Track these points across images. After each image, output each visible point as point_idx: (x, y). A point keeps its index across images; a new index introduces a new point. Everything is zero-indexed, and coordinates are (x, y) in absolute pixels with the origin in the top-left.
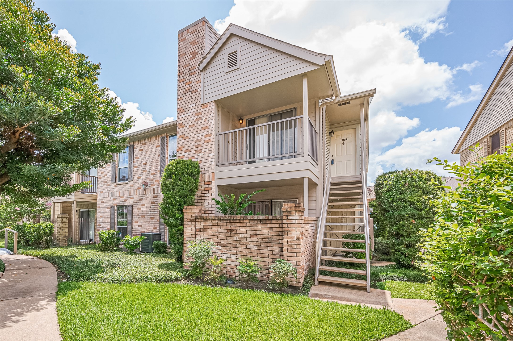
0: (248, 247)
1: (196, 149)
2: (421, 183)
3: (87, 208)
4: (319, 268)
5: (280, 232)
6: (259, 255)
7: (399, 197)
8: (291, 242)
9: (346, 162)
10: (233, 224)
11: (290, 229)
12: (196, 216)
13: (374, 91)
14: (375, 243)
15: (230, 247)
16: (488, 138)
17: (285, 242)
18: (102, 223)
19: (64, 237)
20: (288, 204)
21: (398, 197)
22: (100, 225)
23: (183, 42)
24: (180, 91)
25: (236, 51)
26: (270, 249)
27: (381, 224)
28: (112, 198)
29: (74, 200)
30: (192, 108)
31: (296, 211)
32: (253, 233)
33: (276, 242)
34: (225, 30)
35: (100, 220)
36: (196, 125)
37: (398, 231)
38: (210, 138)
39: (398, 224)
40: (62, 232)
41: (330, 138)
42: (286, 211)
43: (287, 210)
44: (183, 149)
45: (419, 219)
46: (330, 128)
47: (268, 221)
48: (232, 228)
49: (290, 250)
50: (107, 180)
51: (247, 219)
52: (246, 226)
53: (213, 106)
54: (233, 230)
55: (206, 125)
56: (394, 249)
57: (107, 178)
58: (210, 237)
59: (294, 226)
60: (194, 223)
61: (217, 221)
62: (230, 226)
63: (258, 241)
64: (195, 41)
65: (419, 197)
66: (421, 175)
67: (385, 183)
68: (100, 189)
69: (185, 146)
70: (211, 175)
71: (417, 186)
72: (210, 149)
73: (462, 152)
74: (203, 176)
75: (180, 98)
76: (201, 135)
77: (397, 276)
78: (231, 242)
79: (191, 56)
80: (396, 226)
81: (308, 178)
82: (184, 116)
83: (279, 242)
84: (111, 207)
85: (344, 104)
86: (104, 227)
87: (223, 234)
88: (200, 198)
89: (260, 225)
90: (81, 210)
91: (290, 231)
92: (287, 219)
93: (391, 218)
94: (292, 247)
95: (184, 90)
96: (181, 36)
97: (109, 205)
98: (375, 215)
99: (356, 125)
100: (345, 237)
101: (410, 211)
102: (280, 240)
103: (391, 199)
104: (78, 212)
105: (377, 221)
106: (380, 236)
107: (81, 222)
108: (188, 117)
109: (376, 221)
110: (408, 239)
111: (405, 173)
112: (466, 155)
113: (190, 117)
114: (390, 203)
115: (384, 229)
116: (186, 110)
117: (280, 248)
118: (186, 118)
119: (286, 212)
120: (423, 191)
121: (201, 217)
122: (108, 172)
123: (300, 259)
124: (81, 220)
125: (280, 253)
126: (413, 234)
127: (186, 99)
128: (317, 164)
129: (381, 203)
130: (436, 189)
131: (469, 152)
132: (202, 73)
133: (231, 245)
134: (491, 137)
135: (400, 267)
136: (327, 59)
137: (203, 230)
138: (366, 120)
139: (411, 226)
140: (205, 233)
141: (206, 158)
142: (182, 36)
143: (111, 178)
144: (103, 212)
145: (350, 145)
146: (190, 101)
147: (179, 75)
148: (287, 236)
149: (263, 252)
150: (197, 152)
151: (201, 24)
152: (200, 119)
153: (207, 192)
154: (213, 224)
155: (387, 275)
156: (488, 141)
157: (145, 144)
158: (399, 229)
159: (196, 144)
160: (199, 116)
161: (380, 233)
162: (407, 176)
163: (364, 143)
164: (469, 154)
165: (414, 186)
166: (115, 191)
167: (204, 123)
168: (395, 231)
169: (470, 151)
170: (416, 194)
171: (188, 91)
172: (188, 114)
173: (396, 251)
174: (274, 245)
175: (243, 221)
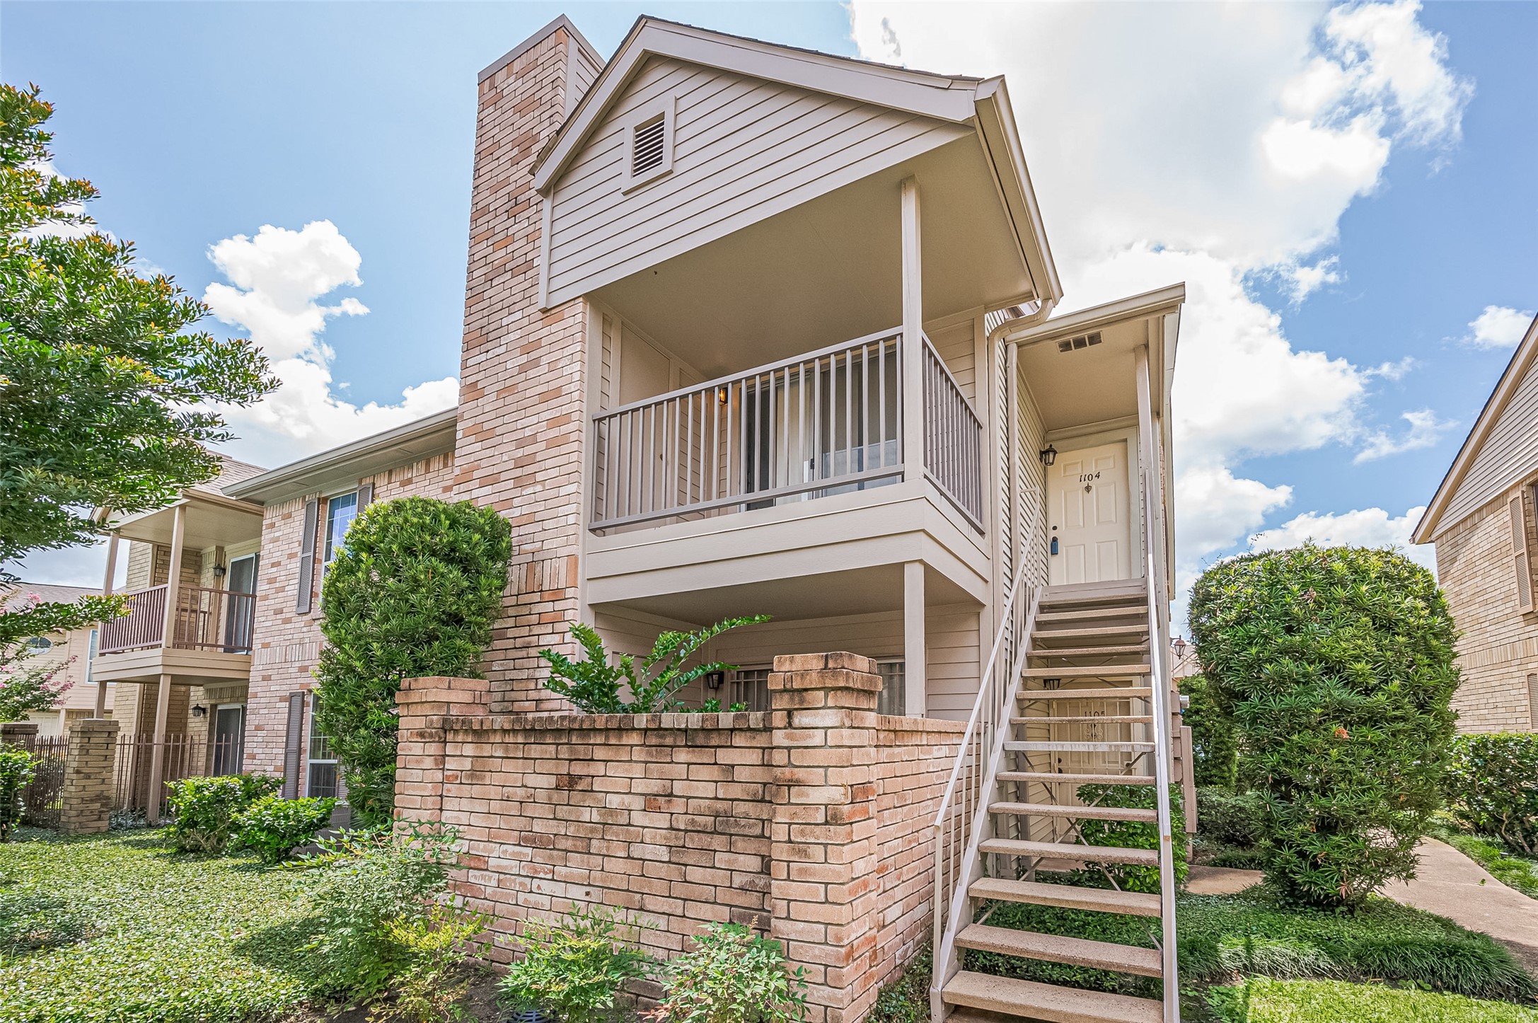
0: (636, 851)
1: (518, 472)
2: (1364, 588)
3: (238, 702)
4: (955, 940)
5: (765, 784)
6: (679, 889)
7: (1283, 643)
8: (802, 833)
9: (1099, 547)
10: (582, 752)
11: (800, 774)
12: (445, 721)
13: (1177, 292)
14: (1200, 803)
15: (567, 851)
16: (1524, 489)
17: (780, 833)
18: (260, 751)
19: (92, 801)
20: (792, 661)
21: (1280, 641)
22: (253, 757)
23: (491, 109)
24: (476, 274)
25: (662, 116)
26: (721, 861)
27: (1217, 743)
28: (298, 664)
29: (159, 670)
30: (512, 327)
31: (827, 690)
32: (655, 790)
33: (747, 831)
34: (624, 43)
35: (255, 739)
36: (520, 387)
37: (1283, 769)
38: (564, 429)
39: (1282, 745)
40: (84, 782)
41: (1045, 469)
42: (785, 691)
43: (788, 686)
44: (476, 474)
45: (1364, 723)
46: (1045, 440)
47: (714, 735)
48: (577, 769)
49: (801, 871)
50: (284, 605)
51: (634, 729)
52: (631, 761)
53: (580, 315)
54: (580, 777)
55: (553, 385)
56: (1270, 836)
57: (286, 599)
58: (495, 807)
59: (819, 757)
60: (433, 749)
61: (520, 739)
62: (571, 760)
63: (675, 825)
64: (531, 100)
65: (1360, 642)
66: (1361, 562)
67: (1230, 591)
68: (261, 636)
69: (483, 463)
70: (562, 565)
71: (1350, 602)
72: (564, 470)
73: (1441, 536)
74: (538, 569)
75: (474, 297)
76: (535, 419)
77: (1289, 952)
78: (572, 829)
79: (516, 151)
80: (1275, 750)
81: (922, 568)
82: (483, 357)
83: (758, 831)
84: (292, 696)
85: (1080, 343)
86: (265, 762)
87: (541, 796)
88: (523, 653)
89: (682, 756)
90: (220, 708)
91: (798, 783)
92: (790, 725)
93: (1254, 720)
94: (807, 855)
95: (489, 268)
96: (486, 90)
97: (284, 687)
98: (1198, 718)
99: (1128, 429)
100: (1088, 794)
101: (1330, 694)
102: (763, 821)
103: (1254, 651)
104: (208, 715)
105: (1203, 735)
106: (1215, 779)
107: (219, 748)
108: (496, 361)
109: (1201, 735)
110: (1323, 801)
111: (1301, 555)
112: (1455, 545)
113: (501, 359)
114: (1250, 667)
115: (1228, 759)
116: (491, 336)
117: (763, 857)
118: (489, 364)
119: (786, 696)
120: (1374, 620)
121: (463, 722)
122: (289, 577)
123: (843, 914)
124: (219, 739)
125: (761, 881)
126: (1343, 780)
127: (494, 300)
128: (982, 533)
129: (1217, 665)
130: (1423, 613)
131: (1464, 534)
132: (547, 204)
133: (569, 844)
134: (1532, 485)
135: (1297, 904)
136: (984, 93)
137: (472, 776)
138: (1157, 413)
139: (1334, 752)
140: (476, 791)
141: (550, 504)
142: (493, 87)
143: (296, 597)
144: (266, 711)
145: (1108, 495)
146: (506, 303)
147: (474, 220)
148: (789, 803)
149: (694, 874)
150: (519, 483)
151: (551, 41)
152: (535, 363)
153: (549, 629)
154: (507, 750)
155: (1249, 948)
156: (1524, 499)
157: (410, 481)
158: (1287, 763)
159: (520, 453)
160: (534, 355)
161: (1214, 772)
162: (1310, 564)
163: (1150, 474)
164: (1463, 540)
165: (1338, 602)
166: (307, 640)
167: (550, 376)
168: (1273, 770)
169: (1467, 532)
170: (1349, 631)
171: (502, 269)
172: (498, 351)
173: (1279, 843)
174: (740, 844)
175: (620, 738)
